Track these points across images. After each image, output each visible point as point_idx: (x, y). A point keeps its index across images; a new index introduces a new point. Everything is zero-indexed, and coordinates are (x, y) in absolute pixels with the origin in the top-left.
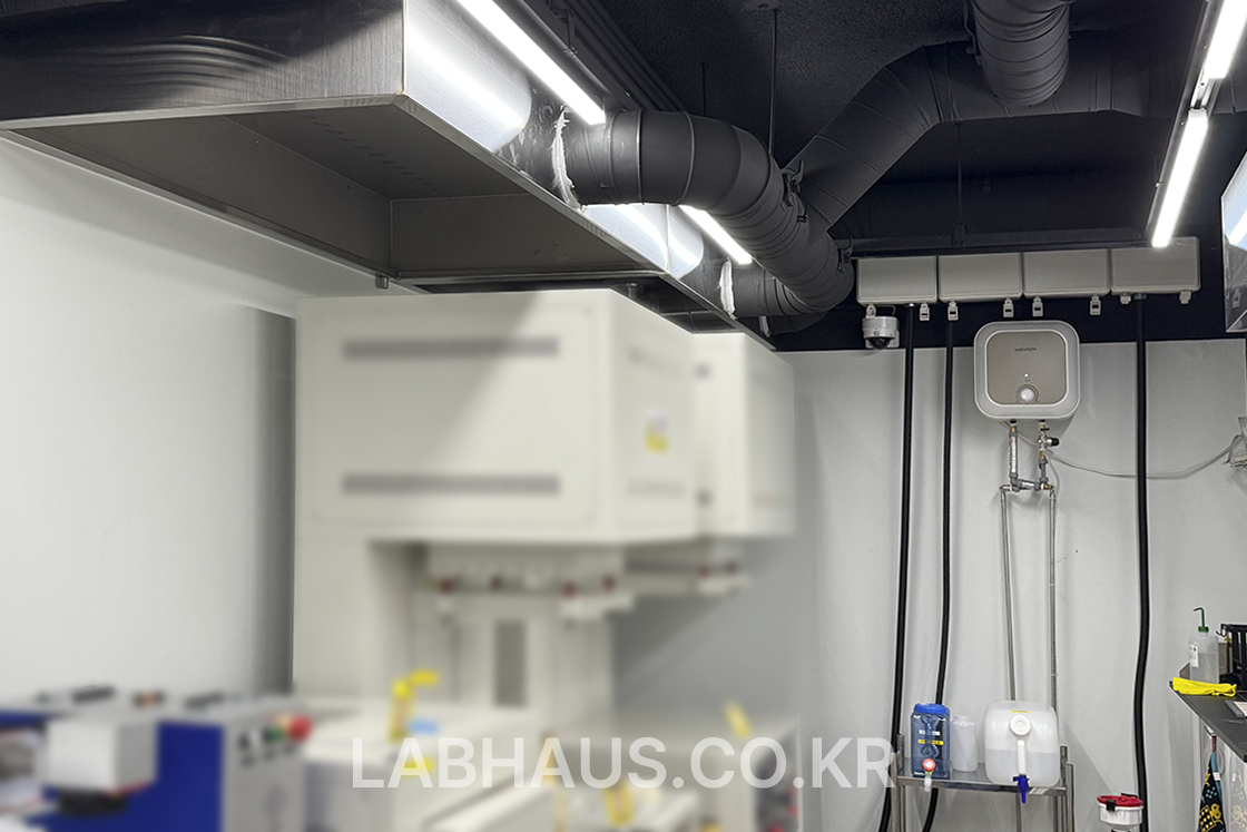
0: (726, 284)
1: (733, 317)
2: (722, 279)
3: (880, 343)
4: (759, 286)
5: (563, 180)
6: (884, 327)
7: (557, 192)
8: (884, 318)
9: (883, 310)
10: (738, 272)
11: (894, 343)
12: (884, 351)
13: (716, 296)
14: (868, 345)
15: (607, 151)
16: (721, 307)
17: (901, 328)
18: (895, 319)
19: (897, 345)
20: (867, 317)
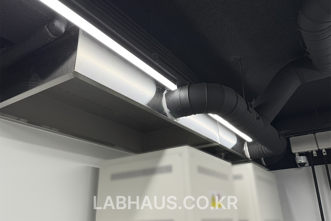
0: (246, 149)
1: (250, 159)
2: (244, 148)
3: (302, 165)
4: (256, 148)
5: (166, 110)
6: (302, 160)
7: (165, 114)
8: (302, 157)
9: (301, 154)
10: (249, 144)
11: (307, 164)
12: (304, 168)
13: (243, 153)
14: (299, 166)
15: (178, 98)
16: (246, 156)
17: (308, 159)
18: (306, 157)
19: (308, 165)
20: (296, 157)
